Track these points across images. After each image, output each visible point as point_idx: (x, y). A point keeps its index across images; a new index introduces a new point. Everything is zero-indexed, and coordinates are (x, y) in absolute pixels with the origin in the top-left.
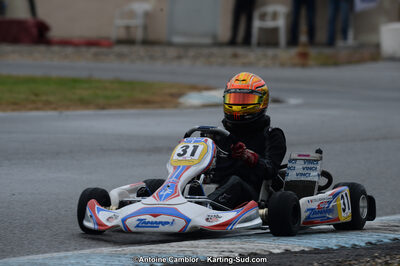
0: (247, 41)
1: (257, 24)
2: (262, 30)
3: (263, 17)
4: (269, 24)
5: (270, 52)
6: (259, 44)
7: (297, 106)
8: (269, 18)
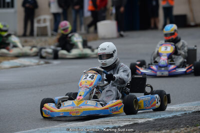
0: (32, 34)
1: (36, 25)
2: (38, 28)
3: (39, 21)
4: (42, 25)
5: (43, 39)
6: (38, 35)
7: (58, 65)
8: (42, 22)
